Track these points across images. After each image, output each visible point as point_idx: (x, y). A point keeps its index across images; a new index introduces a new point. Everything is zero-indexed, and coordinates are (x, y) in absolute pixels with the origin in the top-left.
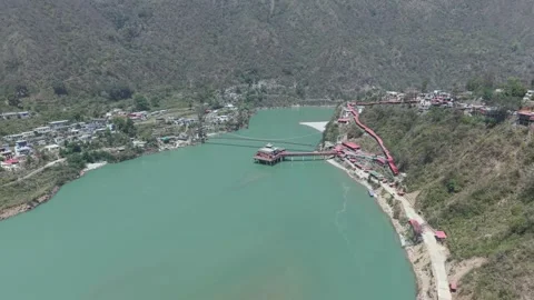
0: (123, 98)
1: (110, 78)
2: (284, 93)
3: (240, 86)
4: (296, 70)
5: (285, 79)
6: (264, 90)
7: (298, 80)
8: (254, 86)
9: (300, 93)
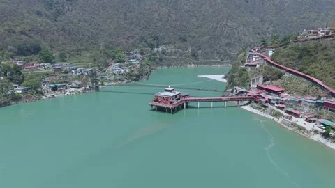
0: (32, 54)
1: (23, 36)
2: (181, 55)
3: (144, 49)
4: (190, 39)
5: (181, 44)
6: (164, 53)
7: (192, 45)
8: (155, 50)
9: (194, 56)
